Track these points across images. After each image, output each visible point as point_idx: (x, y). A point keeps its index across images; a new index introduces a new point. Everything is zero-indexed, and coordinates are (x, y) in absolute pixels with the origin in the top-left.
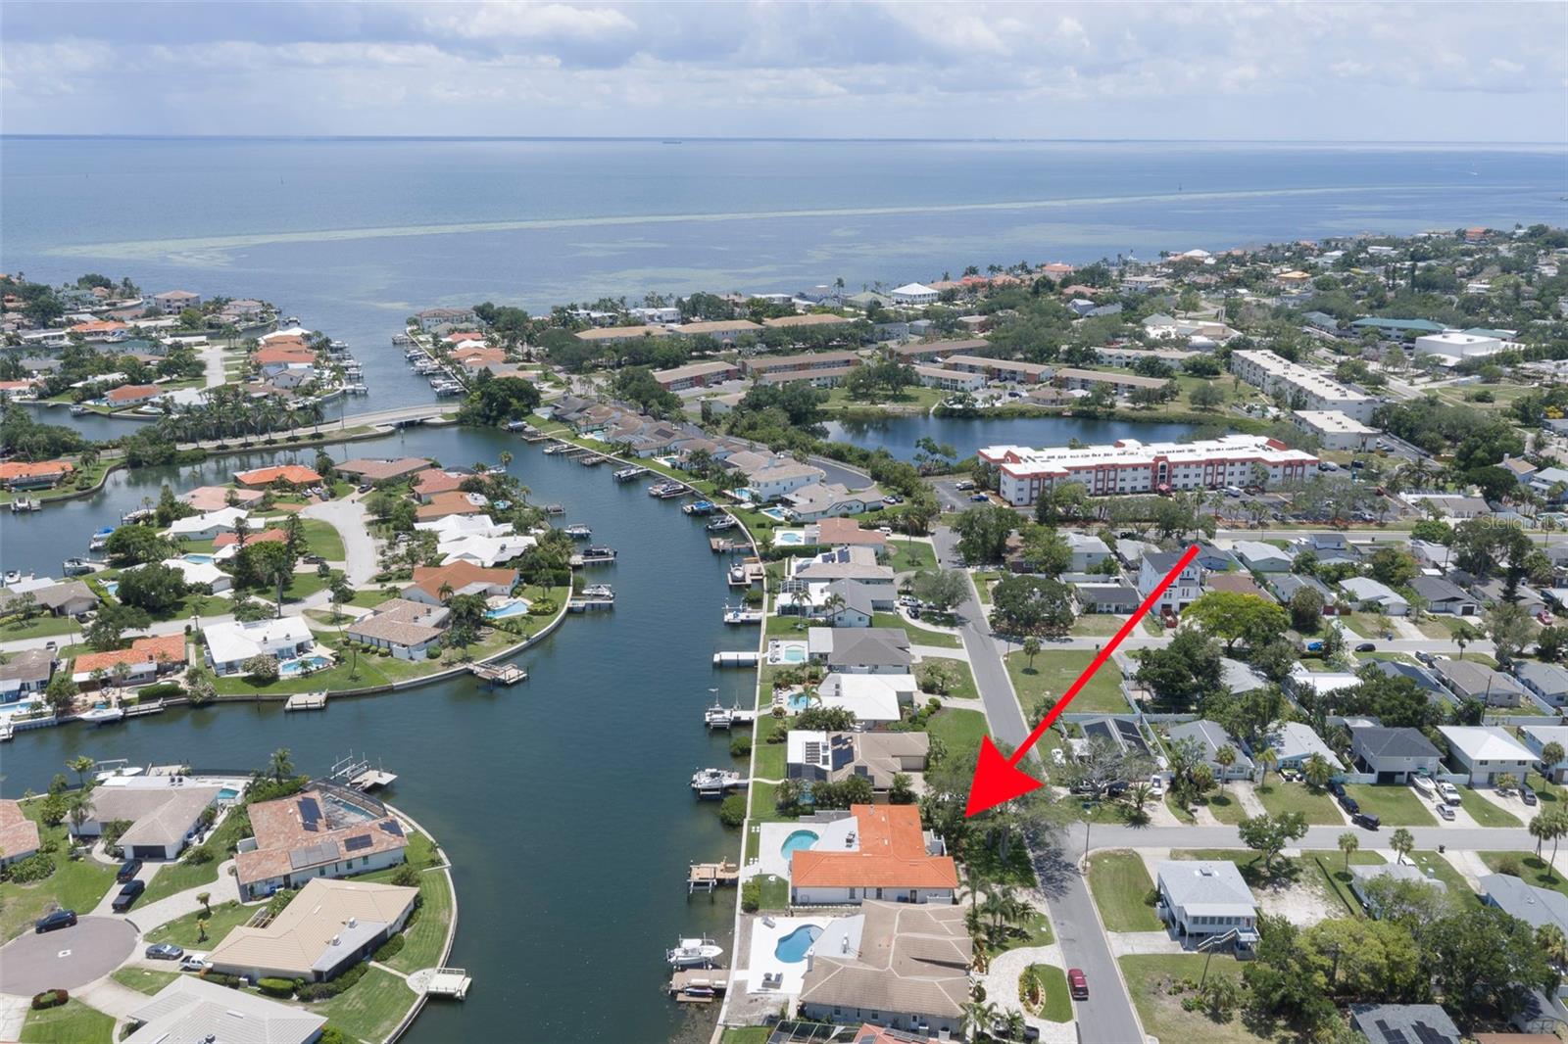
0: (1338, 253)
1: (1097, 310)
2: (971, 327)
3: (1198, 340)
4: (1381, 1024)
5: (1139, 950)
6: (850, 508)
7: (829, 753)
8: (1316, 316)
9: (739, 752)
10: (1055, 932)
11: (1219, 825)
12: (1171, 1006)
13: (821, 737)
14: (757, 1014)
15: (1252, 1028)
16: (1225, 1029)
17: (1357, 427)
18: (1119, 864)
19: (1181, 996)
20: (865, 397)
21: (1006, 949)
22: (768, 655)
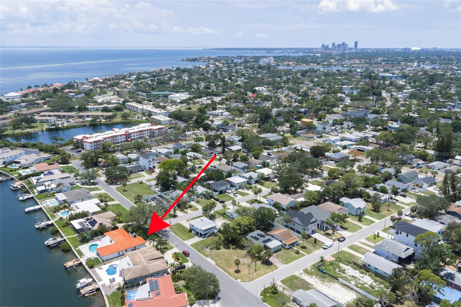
0: (135, 76)
1: (77, 96)
2: (40, 104)
3: (113, 101)
4: (252, 237)
5: (194, 242)
6: (40, 160)
7: (87, 223)
8: (139, 93)
9: (55, 232)
10: (173, 245)
11: (193, 212)
12: (208, 250)
13: (81, 220)
14: (113, 289)
15: (226, 248)
16: (221, 251)
17: (168, 119)
18: (177, 226)
19: (209, 248)
20: (18, 128)
21: (165, 252)
22: (44, 205)
